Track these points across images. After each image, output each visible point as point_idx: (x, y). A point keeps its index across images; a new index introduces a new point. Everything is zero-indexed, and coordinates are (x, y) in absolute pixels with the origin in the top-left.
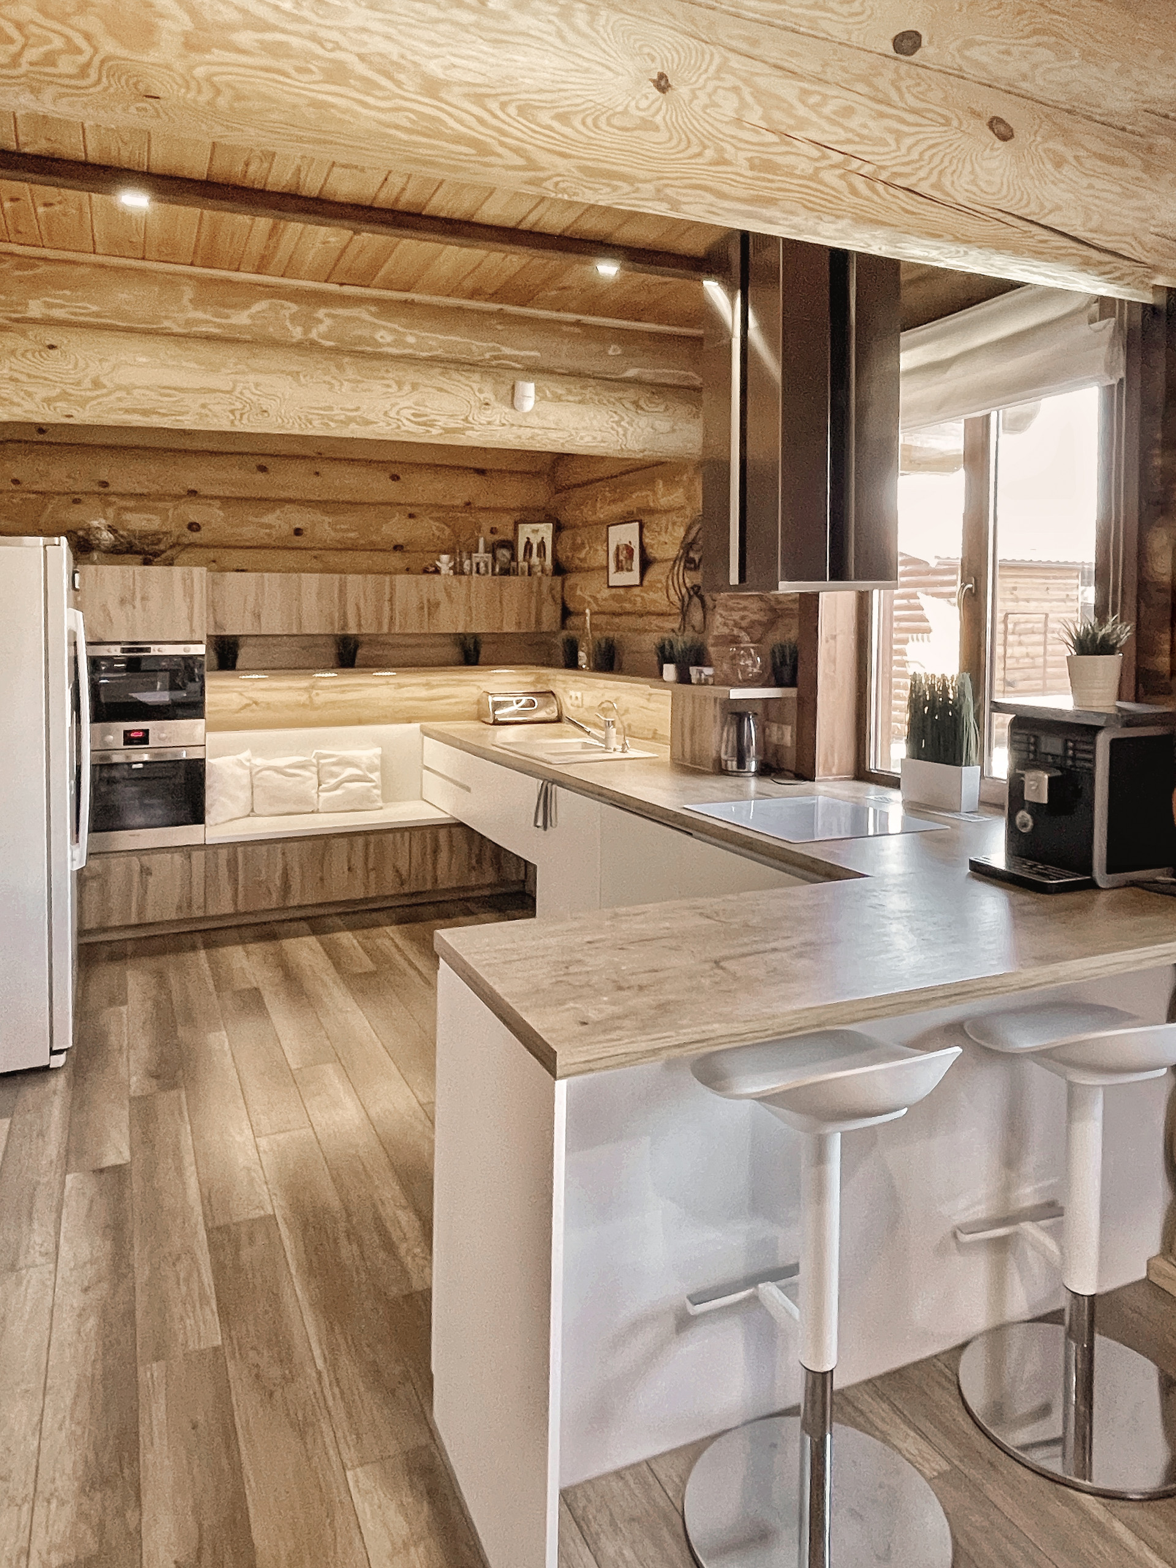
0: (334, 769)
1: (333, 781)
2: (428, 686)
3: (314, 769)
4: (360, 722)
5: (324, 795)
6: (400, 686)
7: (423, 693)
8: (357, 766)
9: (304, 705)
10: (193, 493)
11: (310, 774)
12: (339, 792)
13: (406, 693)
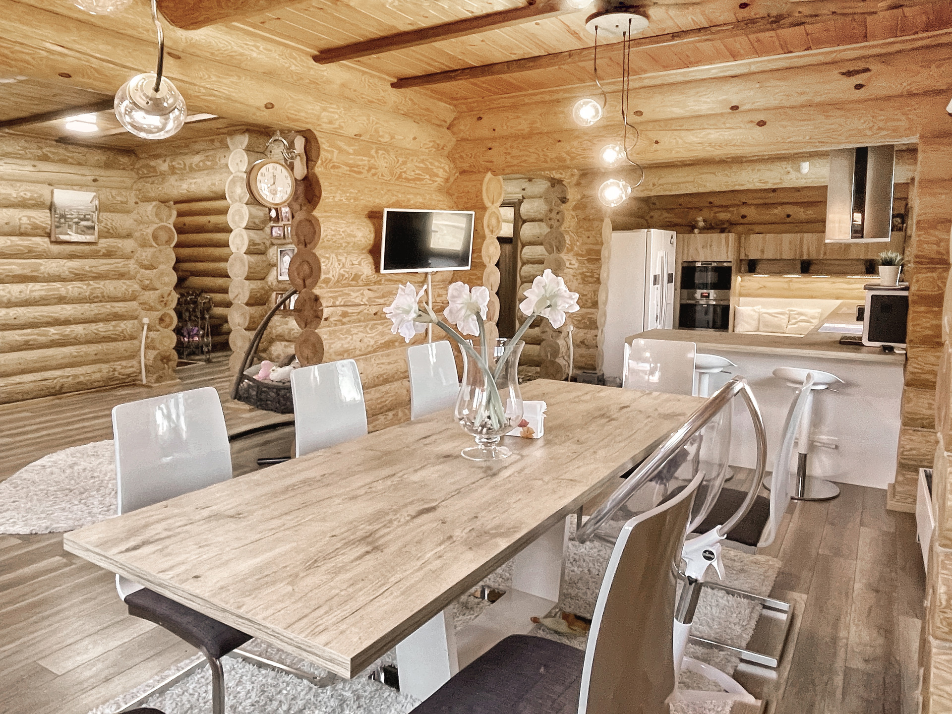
0: (797, 316)
1: (794, 321)
2: (848, 283)
3: (787, 316)
4: (812, 297)
5: (789, 327)
6: (834, 283)
7: (846, 286)
8: (806, 315)
9: (785, 289)
10: (744, 203)
11: (786, 317)
12: (796, 326)
13: (837, 285)
